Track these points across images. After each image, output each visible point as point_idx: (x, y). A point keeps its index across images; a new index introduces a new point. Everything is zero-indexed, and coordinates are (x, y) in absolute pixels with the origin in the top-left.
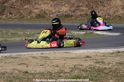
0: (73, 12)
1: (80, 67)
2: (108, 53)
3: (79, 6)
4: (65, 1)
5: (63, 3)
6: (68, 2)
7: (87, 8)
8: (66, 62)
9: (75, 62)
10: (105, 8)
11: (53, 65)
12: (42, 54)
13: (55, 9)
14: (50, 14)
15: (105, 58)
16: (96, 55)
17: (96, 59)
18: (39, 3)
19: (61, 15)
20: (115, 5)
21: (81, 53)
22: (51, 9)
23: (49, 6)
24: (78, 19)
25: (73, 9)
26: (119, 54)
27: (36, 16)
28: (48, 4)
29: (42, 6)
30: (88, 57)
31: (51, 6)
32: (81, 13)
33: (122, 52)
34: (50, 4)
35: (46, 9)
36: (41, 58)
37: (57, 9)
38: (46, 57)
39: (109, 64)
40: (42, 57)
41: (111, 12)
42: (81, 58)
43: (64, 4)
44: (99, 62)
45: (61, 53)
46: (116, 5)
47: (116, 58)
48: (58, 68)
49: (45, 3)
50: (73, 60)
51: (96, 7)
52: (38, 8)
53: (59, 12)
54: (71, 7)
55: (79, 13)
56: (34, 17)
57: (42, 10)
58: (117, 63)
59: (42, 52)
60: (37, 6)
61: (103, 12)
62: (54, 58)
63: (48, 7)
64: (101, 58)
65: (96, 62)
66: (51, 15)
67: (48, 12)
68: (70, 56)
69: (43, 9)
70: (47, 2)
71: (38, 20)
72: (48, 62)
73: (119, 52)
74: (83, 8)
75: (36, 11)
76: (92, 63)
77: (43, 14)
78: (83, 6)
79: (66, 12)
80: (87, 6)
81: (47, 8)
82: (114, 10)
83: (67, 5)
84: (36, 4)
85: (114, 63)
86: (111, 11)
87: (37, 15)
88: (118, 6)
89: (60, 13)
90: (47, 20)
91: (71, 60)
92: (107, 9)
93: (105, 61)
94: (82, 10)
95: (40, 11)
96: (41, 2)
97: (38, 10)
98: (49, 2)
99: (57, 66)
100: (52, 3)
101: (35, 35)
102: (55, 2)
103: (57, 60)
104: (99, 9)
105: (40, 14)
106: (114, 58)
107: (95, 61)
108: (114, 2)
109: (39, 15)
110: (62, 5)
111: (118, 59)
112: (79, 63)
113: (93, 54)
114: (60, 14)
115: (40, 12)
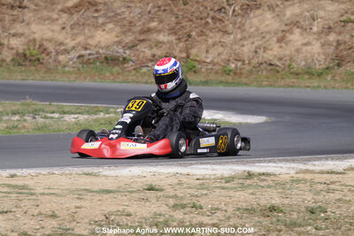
0: (130, 48)
1: (124, 220)
2: (216, 179)
3: (149, 30)
4: (105, 15)
5: (101, 20)
6: (115, 18)
7: (173, 38)
8: (83, 203)
9: (110, 205)
10: (228, 39)
11: (40, 214)
12: (12, 176)
13: (74, 36)
14: (57, 53)
15: (205, 192)
16: (180, 183)
17: (175, 197)
18: (26, 18)
19: (91, 57)
20: (257, 30)
21: (132, 177)
22: (60, 37)
23: (57, 27)
24: (144, 70)
25: (129, 39)
26: (248, 182)
27: (13, 60)
28: (53, 21)
29: (34, 27)
30: (151, 189)
31: (63, 28)
32: (155, 51)
33: (260, 174)
34: (60, 21)
35: (46, 37)
36: (6, 190)
37: (81, 39)
38: (24, 187)
39: (214, 210)
40: (9, 186)
41: (247, 50)
42: (131, 192)
43: (104, 24)
44: (183, 206)
45: (71, 174)
46: (263, 28)
47: (237, 193)
48: (54, 223)
49: (43, 20)
50: (106, 196)
51: (202, 34)
52: (22, 35)
53: (86, 49)
54: (124, 33)
55: (148, 53)
56: (8, 60)
57: (34, 40)
58: (239, 209)
59: (13, 172)
60: (18, 28)
61: (221, 49)
62: (47, 191)
63: (53, 31)
64: (192, 191)
65: (175, 207)
66: (61, 58)
67: (50, 47)
68: (99, 183)
69: (36, 36)
70: (50, 14)
71: (21, 72)
72: (27, 203)
73: (250, 175)
74: (162, 37)
75: (15, 42)
76: (164, 209)
77: (35, 52)
78: (159, 31)
79: (107, 47)
80: (173, 31)
81: (49, 34)
82: (256, 44)
83: (110, 26)
84: (14, 20)
85: (230, 209)
86: (245, 49)
87: (18, 54)
88: (268, 32)
89: (88, 52)
90: (49, 70)
91: (98, 197)
92: (235, 42)
93: (202, 202)
94: (158, 44)
95: (28, 44)
96: (31, 14)
97: (23, 39)
98: (55, 16)
99: (53, 216)
100: (64, 20)
101: (5, 118)
102: (75, 17)
103: (53, 198)
104: (210, 41)
105: (28, 52)
106: (231, 193)
107: (172, 202)
108: (255, 21)
109: (25, 55)
110: (96, 27)
111: (243, 197)
112: (121, 208)
113: (169, 181)
114: (90, 54)
115: (26, 47)
